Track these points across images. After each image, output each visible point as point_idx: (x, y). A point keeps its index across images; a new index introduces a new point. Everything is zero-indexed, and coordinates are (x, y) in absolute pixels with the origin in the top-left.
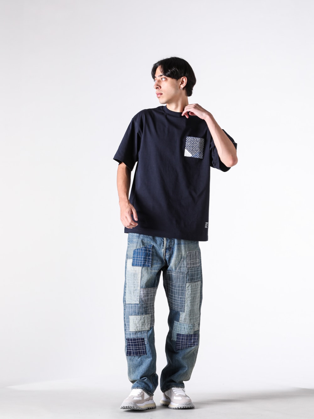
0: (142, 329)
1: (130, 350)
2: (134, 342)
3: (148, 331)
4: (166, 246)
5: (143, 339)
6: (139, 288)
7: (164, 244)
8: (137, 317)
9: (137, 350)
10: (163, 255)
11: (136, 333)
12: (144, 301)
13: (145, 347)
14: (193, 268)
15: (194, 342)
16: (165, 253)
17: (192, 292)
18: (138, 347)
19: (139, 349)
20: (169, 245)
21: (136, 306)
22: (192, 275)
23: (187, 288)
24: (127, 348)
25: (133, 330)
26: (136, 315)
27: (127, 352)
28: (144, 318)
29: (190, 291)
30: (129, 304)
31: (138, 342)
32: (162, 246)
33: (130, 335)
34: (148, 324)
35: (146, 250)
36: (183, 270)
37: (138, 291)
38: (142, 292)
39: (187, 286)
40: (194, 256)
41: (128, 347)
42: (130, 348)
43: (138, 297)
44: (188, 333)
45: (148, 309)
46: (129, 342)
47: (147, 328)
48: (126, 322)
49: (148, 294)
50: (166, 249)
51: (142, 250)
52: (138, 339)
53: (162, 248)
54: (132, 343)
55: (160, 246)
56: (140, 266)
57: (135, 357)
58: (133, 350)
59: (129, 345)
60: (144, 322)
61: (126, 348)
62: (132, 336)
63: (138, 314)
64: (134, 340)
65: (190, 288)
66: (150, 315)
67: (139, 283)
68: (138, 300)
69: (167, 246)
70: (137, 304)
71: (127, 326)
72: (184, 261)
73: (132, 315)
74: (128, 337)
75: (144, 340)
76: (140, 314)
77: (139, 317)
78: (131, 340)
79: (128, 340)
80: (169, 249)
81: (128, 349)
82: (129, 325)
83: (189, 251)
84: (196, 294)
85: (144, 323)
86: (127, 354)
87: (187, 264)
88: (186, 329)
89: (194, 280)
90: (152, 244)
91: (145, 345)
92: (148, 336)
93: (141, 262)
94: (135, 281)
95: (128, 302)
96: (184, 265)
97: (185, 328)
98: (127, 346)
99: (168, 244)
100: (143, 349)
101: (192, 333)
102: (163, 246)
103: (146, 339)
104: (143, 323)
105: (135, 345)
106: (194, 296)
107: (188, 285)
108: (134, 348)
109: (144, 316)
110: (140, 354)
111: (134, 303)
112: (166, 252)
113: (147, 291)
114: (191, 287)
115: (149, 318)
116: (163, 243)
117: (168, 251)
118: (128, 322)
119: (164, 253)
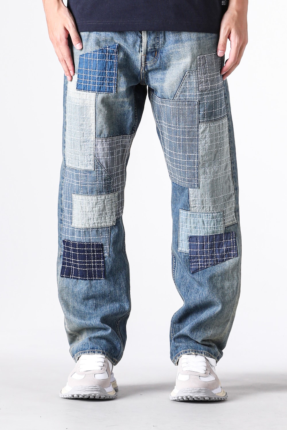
0: (98, 223)
1: (69, 264)
2: (79, 251)
3: (112, 227)
4: (147, 47)
5: (102, 246)
6: (93, 137)
7: (141, 42)
8: (90, 198)
9: (85, 267)
10: (140, 64)
11: (86, 231)
12: (104, 165)
13: (104, 262)
14: (211, 89)
15: (227, 251)
16: (145, 61)
17: (211, 142)
18: (88, 263)
19: (90, 267)
20: (154, 45)
21: (86, 176)
22: (212, 106)
23: (200, 136)
24: (62, 260)
25: (80, 226)
26: (87, 194)
27: (63, 268)
28: (104, 201)
29: (208, 140)
30: (72, 169)
31: (88, 251)
32: (137, 47)
33: (73, 234)
34: (112, 212)
35: (104, 57)
36: (190, 96)
37: (91, 144)
38: (99, 147)
39: (201, 130)
40: (213, 64)
41: (64, 259)
42: (69, 260)
43: (92, 157)
44: (213, 232)
45: (113, 182)
46: (68, 249)
47: (109, 222)
48: (64, 205)
49: (111, 149)
50: (147, 53)
51: (95, 57)
52: (88, 246)
53: (138, 50)
54: (74, 250)
55: (134, 46)
56: (93, 91)
57: (79, 281)
58: (75, 266)
59: (68, 255)
60: (104, 209)
61: (59, 258)
62: (76, 238)
63: (92, 192)
64: (81, 245)
65: (207, 134)
66: (117, 194)
67: (93, 127)
68: (92, 162)
69: (149, 48)
70: (90, 172)
71: (66, 214)
72: (192, 77)
73: (78, 193)
74: (68, 237)
75: (103, 248)
76: (95, 193)
77: (94, 198)
78: (74, 245)
79: (66, 244)
80: (154, 53)
81: (64, 263)
82: (71, 214)
83: (201, 55)
84: (221, 145)
85: (103, 211)
86: (62, 273)
87: (199, 83)
88: (208, 223)
89: (216, 115)
90: (116, 41)
91: (104, 258)
92: (111, 239)
93: (94, 83)
94: (85, 123)
95: (70, 165)
96: (190, 85)
97: (205, 223)
98: (64, 255)
99: (151, 42)
100: (98, 267)
101: (221, 230)
102: (141, 46)
103: (106, 247)
104: (102, 213)
105: (83, 257)
106: (217, 151)
107: (202, 127)
108: (80, 262)
109: (103, 197)
110: (89, 277)
111: (83, 168)
112: (146, 59)
113: (110, 144)
114: (210, 132)
115: (113, 201)
116: (139, 40)
117: (151, 57)
118: (71, 206)
119: (143, 60)
